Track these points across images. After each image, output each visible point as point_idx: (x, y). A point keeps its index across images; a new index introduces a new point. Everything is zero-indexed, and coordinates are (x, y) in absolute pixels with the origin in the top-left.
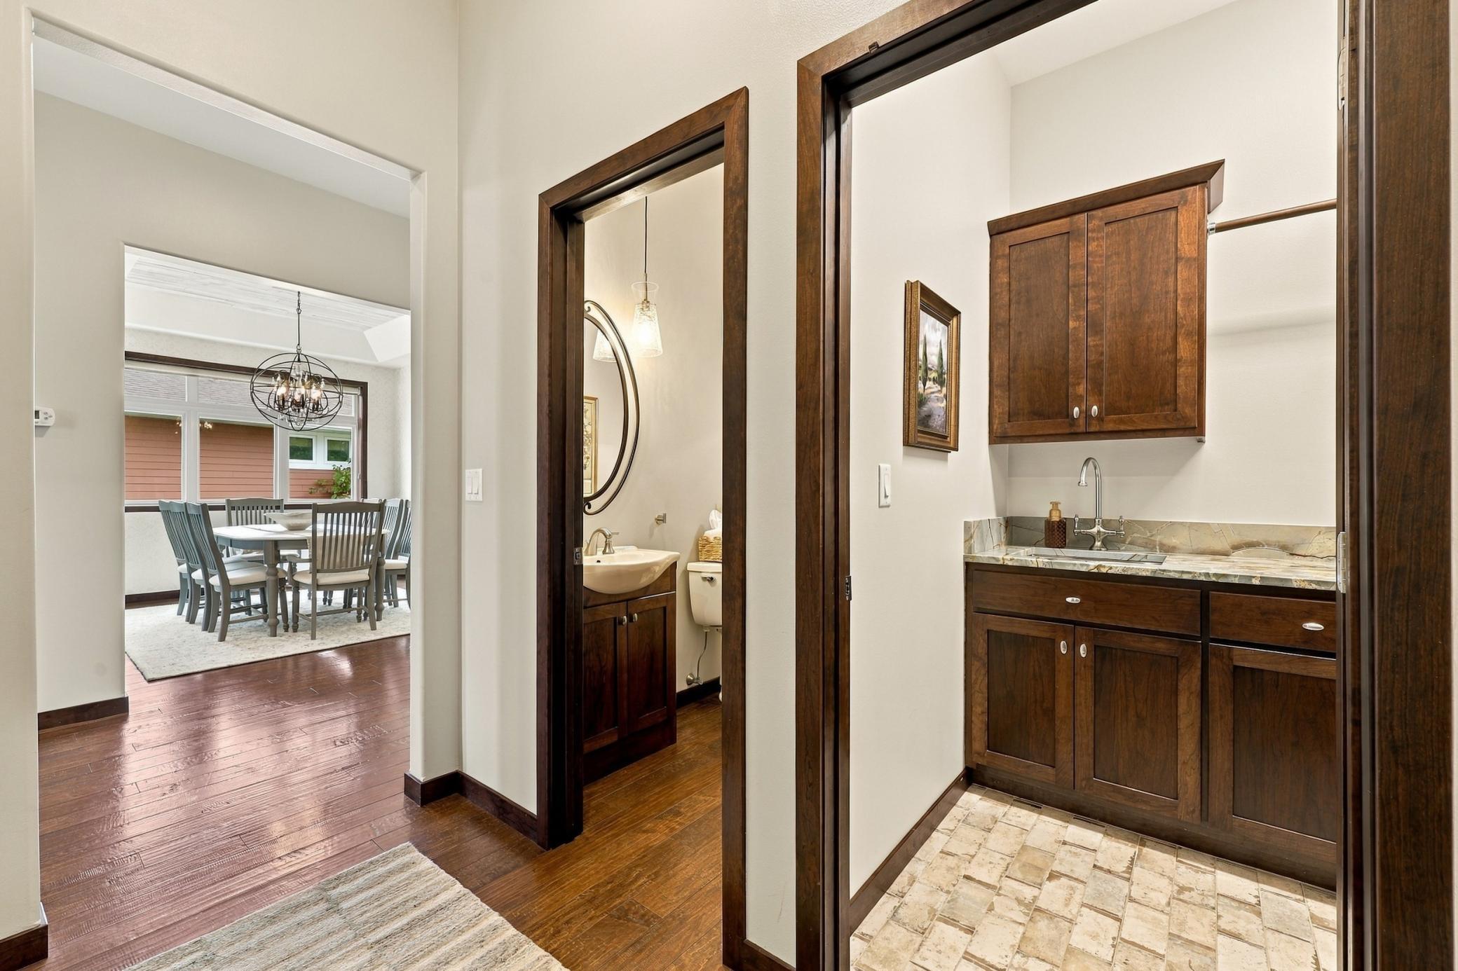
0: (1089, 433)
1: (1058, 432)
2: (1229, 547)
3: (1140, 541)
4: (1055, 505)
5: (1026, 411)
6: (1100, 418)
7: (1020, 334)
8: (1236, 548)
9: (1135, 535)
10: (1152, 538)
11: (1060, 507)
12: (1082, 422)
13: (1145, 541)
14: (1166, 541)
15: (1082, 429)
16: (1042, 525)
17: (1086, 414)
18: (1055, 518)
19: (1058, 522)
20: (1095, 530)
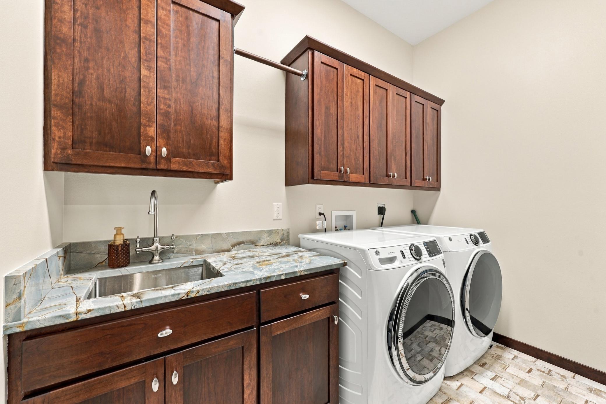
0: (158, 170)
1: (129, 166)
2: (230, 246)
3: (183, 250)
4: (119, 230)
5: (94, 141)
6: (168, 159)
7: (87, 60)
8: (233, 246)
9: (180, 246)
10: (191, 247)
11: (123, 231)
12: (152, 159)
13: (186, 249)
14: (199, 248)
15: (152, 166)
16: (105, 249)
17: (157, 152)
18: (119, 241)
19: (122, 245)
20: (153, 248)
